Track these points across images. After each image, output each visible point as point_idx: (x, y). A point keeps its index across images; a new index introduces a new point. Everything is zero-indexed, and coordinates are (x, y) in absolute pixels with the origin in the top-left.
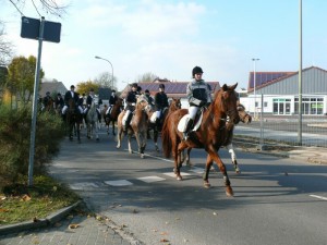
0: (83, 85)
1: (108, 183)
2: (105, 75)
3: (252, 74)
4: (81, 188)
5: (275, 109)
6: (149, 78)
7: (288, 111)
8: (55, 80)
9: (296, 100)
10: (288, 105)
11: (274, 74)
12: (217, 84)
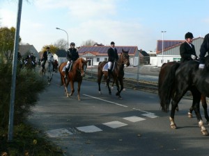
1: (80, 129)
8: (28, 44)
11: (173, 42)
12: (136, 48)
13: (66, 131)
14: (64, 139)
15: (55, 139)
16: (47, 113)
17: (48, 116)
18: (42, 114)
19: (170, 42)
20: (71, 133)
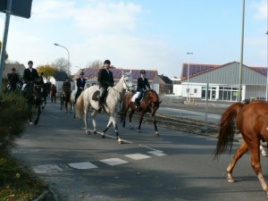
0: (42, 68)
1: (71, 165)
2: (61, 61)
3: (185, 66)
4: (44, 172)
5: (203, 95)
6: (98, 65)
7: (214, 97)
8: (17, 63)
9: (220, 88)
10: (214, 92)
11: (203, 66)
12: (155, 72)
13: (56, 167)
14: (53, 175)
15: (42, 175)
16: (36, 148)
17: (36, 150)
18: (29, 148)
19: (198, 66)
20: (61, 170)
